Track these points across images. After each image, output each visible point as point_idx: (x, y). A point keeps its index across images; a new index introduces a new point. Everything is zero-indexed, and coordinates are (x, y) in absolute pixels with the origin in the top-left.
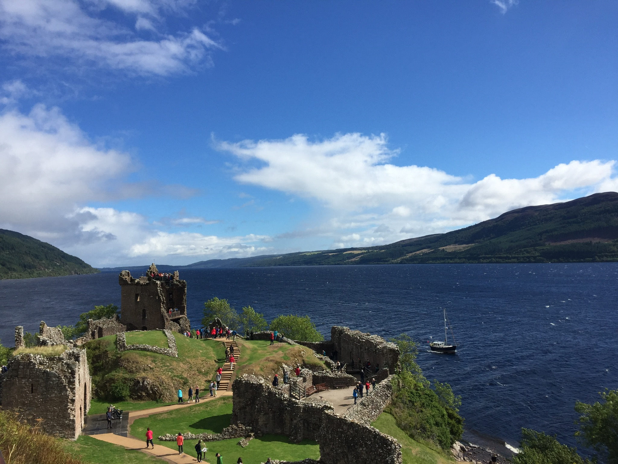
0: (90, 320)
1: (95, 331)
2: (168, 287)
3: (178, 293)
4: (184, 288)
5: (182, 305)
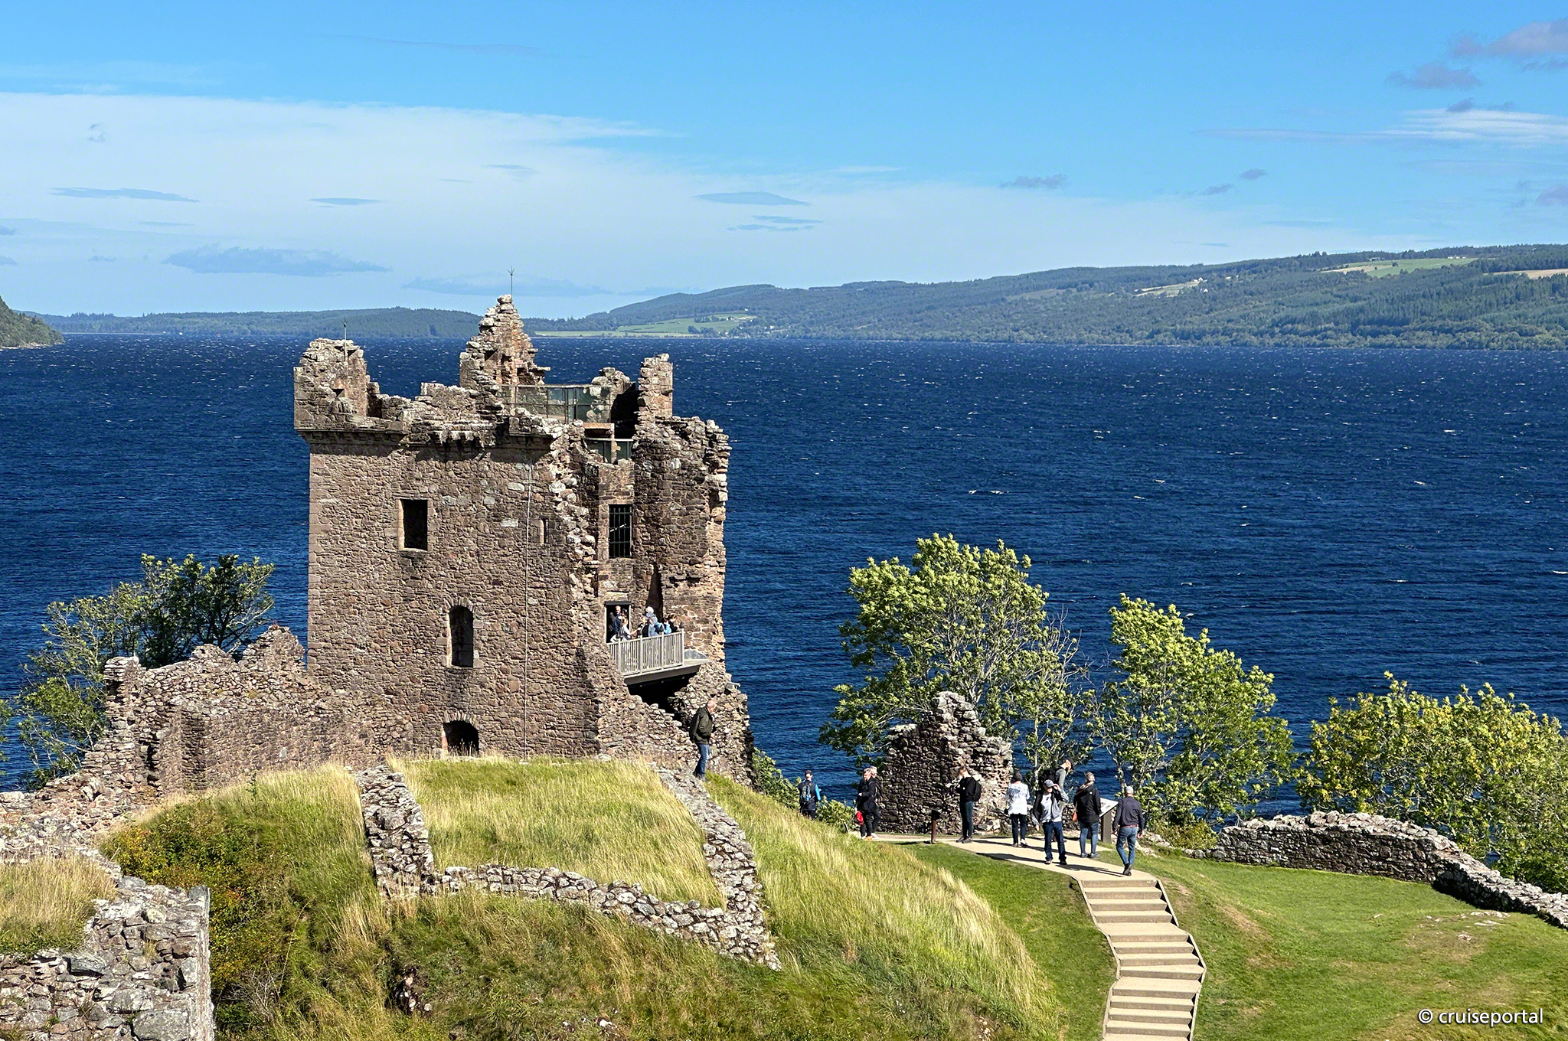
0: (124, 661)
1: (159, 734)
2: (604, 466)
3: (674, 507)
4: (711, 472)
5: (700, 590)
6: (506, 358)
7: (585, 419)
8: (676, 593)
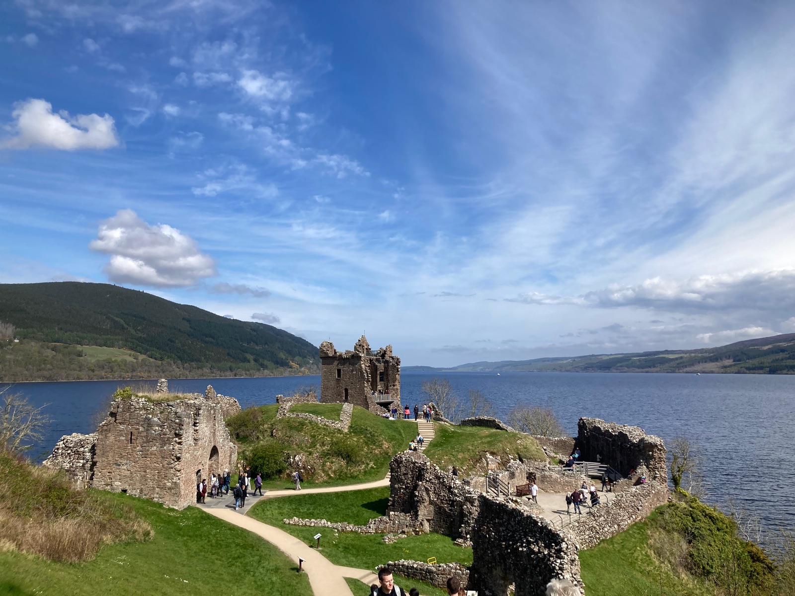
2: (378, 364)
3: (391, 372)
4: (397, 365)
5: (395, 387)
6: (363, 346)
7: (376, 357)
8: (391, 388)
